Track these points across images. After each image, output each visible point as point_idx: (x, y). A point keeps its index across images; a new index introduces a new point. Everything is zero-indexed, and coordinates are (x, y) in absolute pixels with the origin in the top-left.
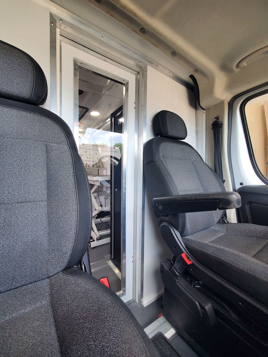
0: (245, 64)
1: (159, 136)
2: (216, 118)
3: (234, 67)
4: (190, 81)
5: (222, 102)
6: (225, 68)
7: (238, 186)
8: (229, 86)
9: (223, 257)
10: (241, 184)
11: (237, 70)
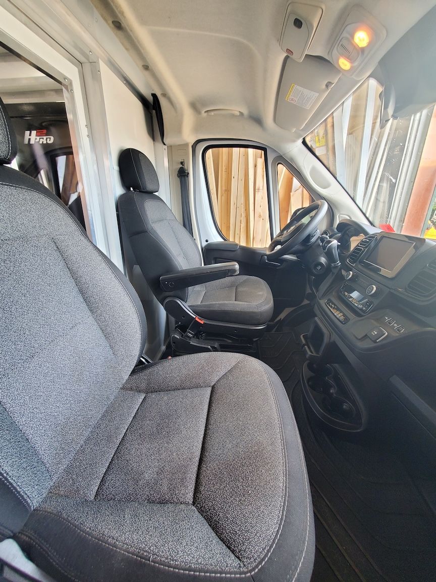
0: (212, 113)
1: (132, 189)
2: (182, 163)
3: (203, 112)
4: (150, 99)
5: (187, 145)
6: (194, 106)
7: (204, 244)
8: (197, 128)
9: (226, 309)
10: (207, 241)
11: (204, 115)
